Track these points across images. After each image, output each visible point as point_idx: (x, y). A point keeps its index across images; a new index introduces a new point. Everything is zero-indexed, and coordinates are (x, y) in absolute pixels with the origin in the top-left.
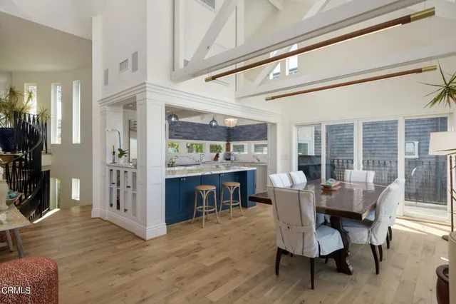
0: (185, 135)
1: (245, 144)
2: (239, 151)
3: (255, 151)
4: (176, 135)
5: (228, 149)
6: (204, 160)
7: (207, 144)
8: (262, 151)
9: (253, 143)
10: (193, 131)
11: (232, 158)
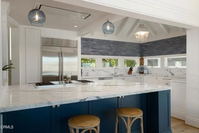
0: (101, 51)
1: (159, 58)
2: (152, 65)
3: (169, 65)
4: (92, 51)
5: (142, 63)
6: (118, 74)
7: (121, 59)
8: (174, 65)
9: (166, 58)
10: (108, 48)
11: (145, 71)
